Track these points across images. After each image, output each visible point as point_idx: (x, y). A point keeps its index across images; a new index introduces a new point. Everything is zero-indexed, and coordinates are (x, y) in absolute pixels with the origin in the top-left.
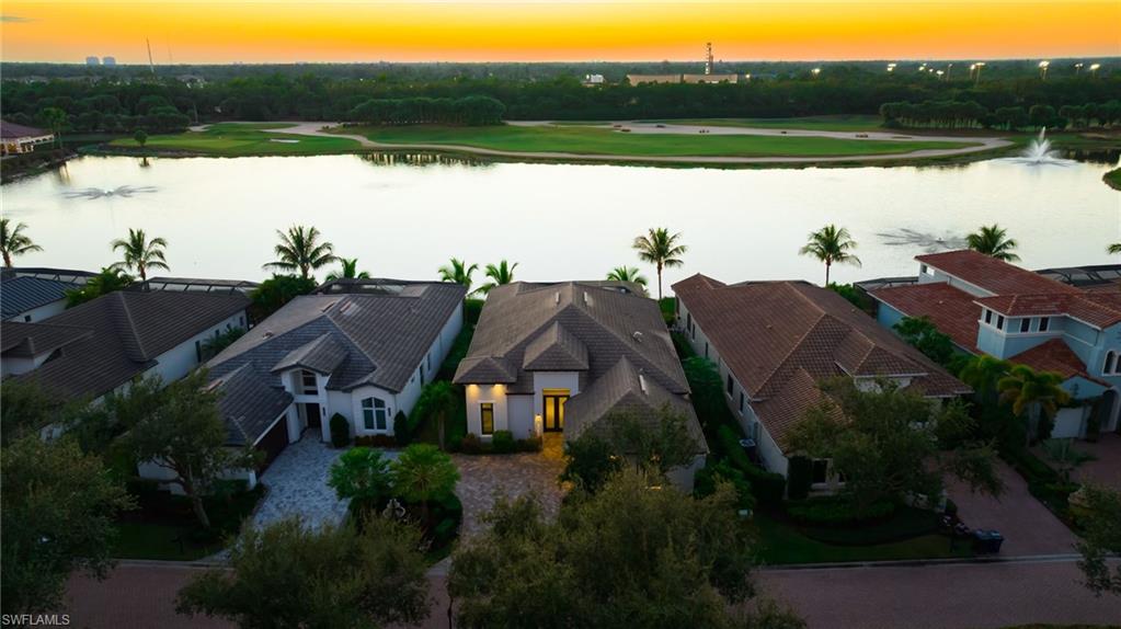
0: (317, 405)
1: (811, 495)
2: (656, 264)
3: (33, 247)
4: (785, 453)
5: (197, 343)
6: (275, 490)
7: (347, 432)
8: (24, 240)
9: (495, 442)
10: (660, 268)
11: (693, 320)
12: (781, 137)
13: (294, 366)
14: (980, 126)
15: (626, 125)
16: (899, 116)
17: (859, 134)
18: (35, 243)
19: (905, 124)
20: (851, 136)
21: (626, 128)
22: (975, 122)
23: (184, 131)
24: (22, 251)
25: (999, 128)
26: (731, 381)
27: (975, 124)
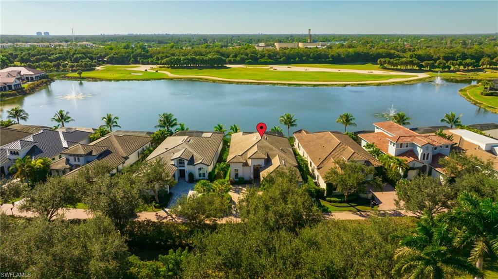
0: (184, 170)
1: (333, 194)
2: (287, 126)
3: (72, 120)
4: (325, 182)
5: (138, 152)
6: (175, 194)
7: (193, 178)
8: (69, 118)
9: (239, 181)
10: (289, 127)
11: (300, 145)
12: (337, 73)
13: (178, 158)
14: (417, 68)
15: (275, 67)
16: (385, 64)
17: (369, 71)
18: (72, 118)
19: (388, 67)
20: (366, 72)
21: (276, 68)
22: (416, 66)
23: (94, 69)
24: (68, 121)
25: (425, 69)
26: (311, 163)
27: (415, 67)
